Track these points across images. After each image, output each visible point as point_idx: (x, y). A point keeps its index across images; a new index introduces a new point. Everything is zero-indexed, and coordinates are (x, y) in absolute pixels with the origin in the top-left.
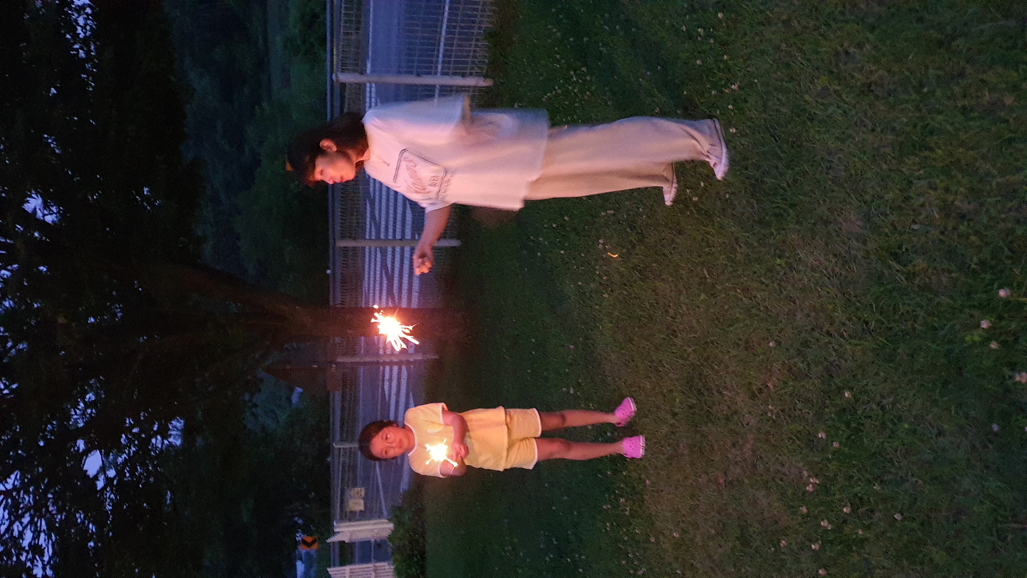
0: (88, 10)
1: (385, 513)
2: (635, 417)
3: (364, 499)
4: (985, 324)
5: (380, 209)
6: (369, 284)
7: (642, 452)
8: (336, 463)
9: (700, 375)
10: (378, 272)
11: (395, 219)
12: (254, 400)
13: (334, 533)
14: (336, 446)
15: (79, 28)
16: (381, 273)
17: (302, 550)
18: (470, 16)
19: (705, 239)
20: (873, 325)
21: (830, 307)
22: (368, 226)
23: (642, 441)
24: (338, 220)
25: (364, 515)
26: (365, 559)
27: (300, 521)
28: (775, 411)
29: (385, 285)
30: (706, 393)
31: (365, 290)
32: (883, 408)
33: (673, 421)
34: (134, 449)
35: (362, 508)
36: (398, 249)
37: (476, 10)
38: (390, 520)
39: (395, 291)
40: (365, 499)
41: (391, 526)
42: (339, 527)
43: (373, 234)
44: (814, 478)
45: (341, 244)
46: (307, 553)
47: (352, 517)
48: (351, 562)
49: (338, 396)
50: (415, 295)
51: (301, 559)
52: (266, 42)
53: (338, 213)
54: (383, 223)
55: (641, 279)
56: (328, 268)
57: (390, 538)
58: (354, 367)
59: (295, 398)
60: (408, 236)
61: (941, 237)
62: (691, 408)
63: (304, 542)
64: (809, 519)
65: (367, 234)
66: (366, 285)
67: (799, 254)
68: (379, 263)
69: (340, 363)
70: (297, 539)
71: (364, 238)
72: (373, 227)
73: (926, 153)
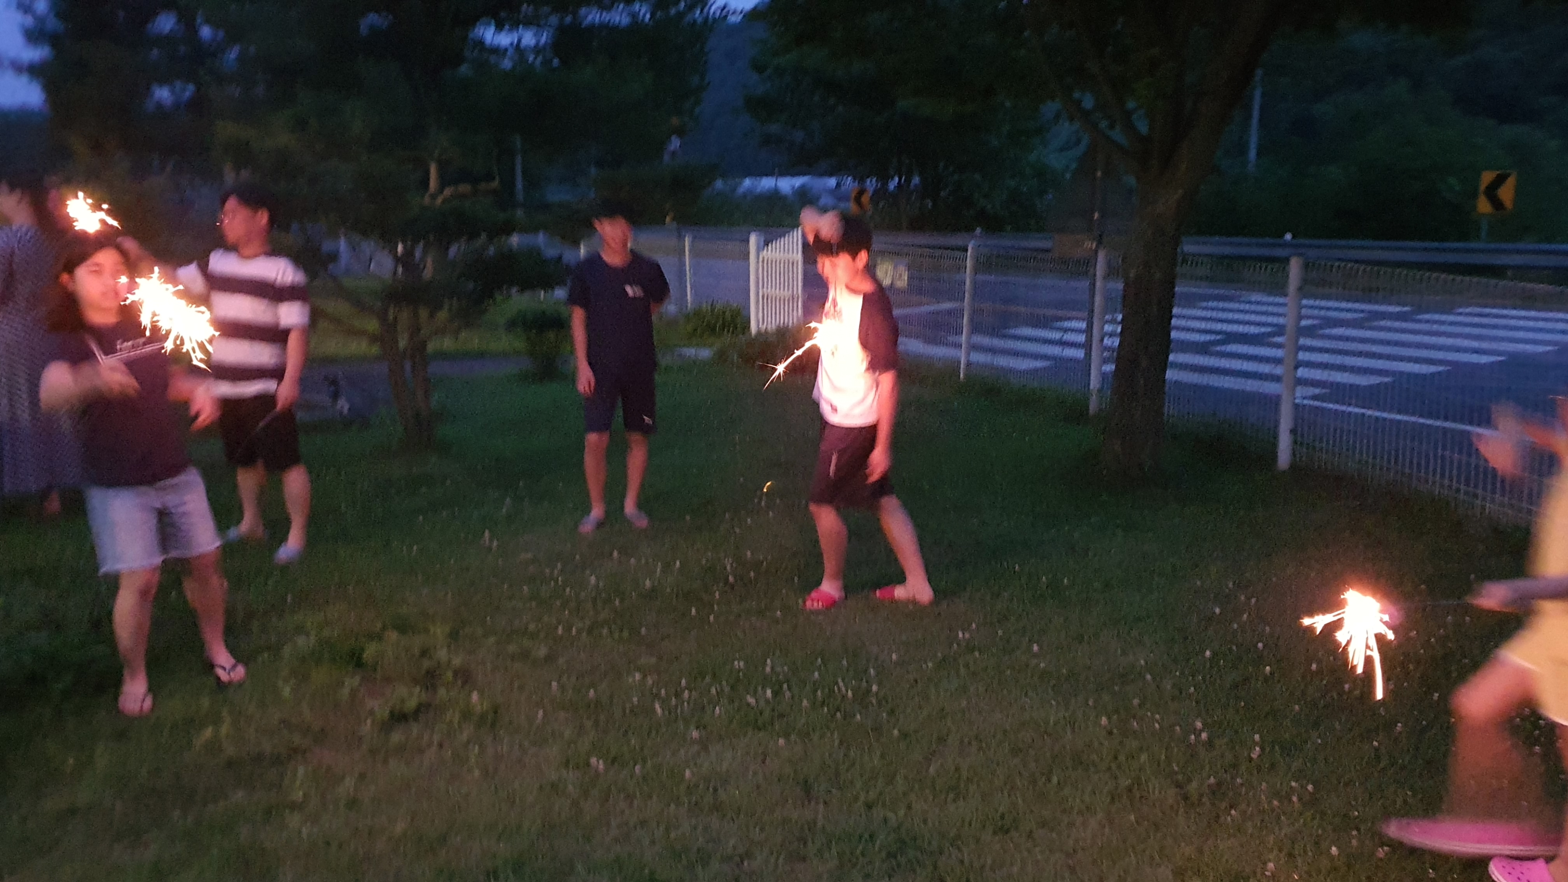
5: (1390, 330)
10: (1270, 319)
17: (853, 187)
27: (891, 186)
46: (847, 195)
51: (839, 184)
56: (1294, 237)
58: (1089, 274)
63: (862, 192)
69: (1096, 255)
70: (869, 181)
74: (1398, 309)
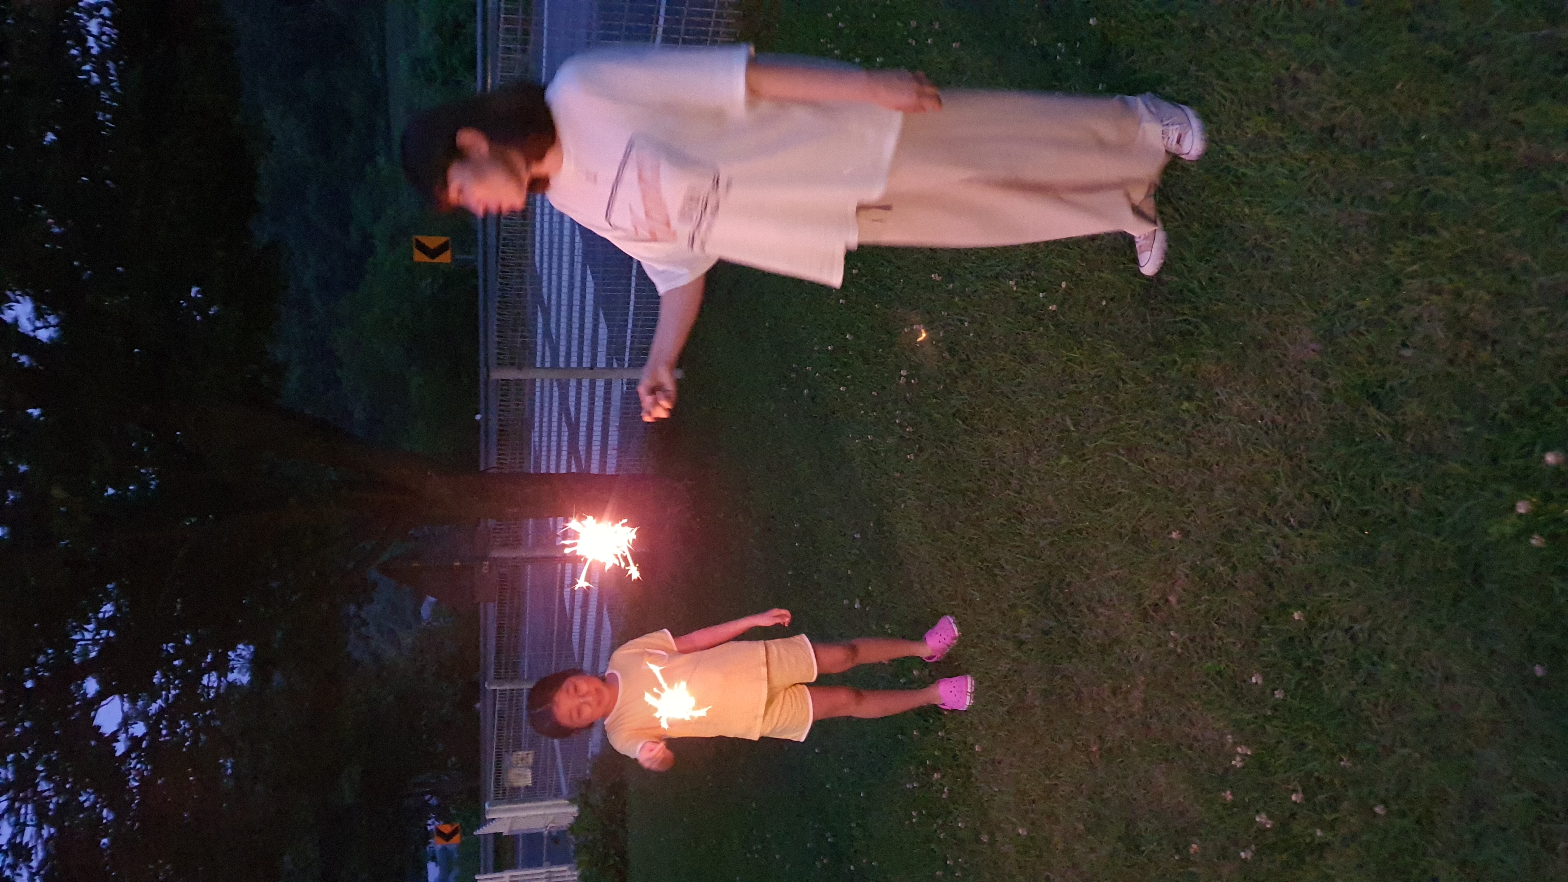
0: (105, 12)
1: (565, 791)
2: (958, 646)
3: (532, 768)
4: (1522, 508)
5: (558, 320)
6: (541, 437)
7: (968, 701)
8: (489, 711)
9: (1062, 581)
10: (555, 419)
11: (581, 337)
12: (363, 614)
13: (486, 822)
14: (490, 687)
15: (91, 39)
16: (560, 420)
17: (437, 844)
18: (699, 24)
19: (1068, 371)
20: (1337, 506)
21: (1268, 478)
22: (539, 348)
23: (969, 683)
24: (493, 338)
25: (532, 794)
26: (533, 862)
27: (434, 801)
28: (1181, 640)
29: (565, 438)
30: (1069, 610)
31: (535, 446)
32: (1353, 638)
33: (1018, 653)
34: (173, 692)
35: (529, 782)
36: (586, 383)
37: (709, 15)
38: (572, 801)
39: (580, 448)
40: (534, 768)
41: (574, 810)
42: (494, 812)
43: (548, 359)
44: (1244, 748)
45: (497, 375)
46: (444, 849)
47: (513, 795)
48: (513, 866)
49: (492, 609)
50: (612, 453)
51: (434, 859)
52: (382, 64)
53: (493, 328)
54: (563, 343)
55: (966, 430)
56: (478, 413)
57: (571, 828)
58: (517, 566)
59: (426, 611)
60: (601, 363)
61: (1451, 369)
62: (1046, 633)
63: (440, 833)
64: (1235, 810)
65: (539, 359)
66: (537, 439)
67: (1217, 394)
68: (556, 404)
69: (495, 559)
70: (429, 828)
71: (533, 365)
72: (547, 348)
73: (1426, 237)
74: (540, 320)
